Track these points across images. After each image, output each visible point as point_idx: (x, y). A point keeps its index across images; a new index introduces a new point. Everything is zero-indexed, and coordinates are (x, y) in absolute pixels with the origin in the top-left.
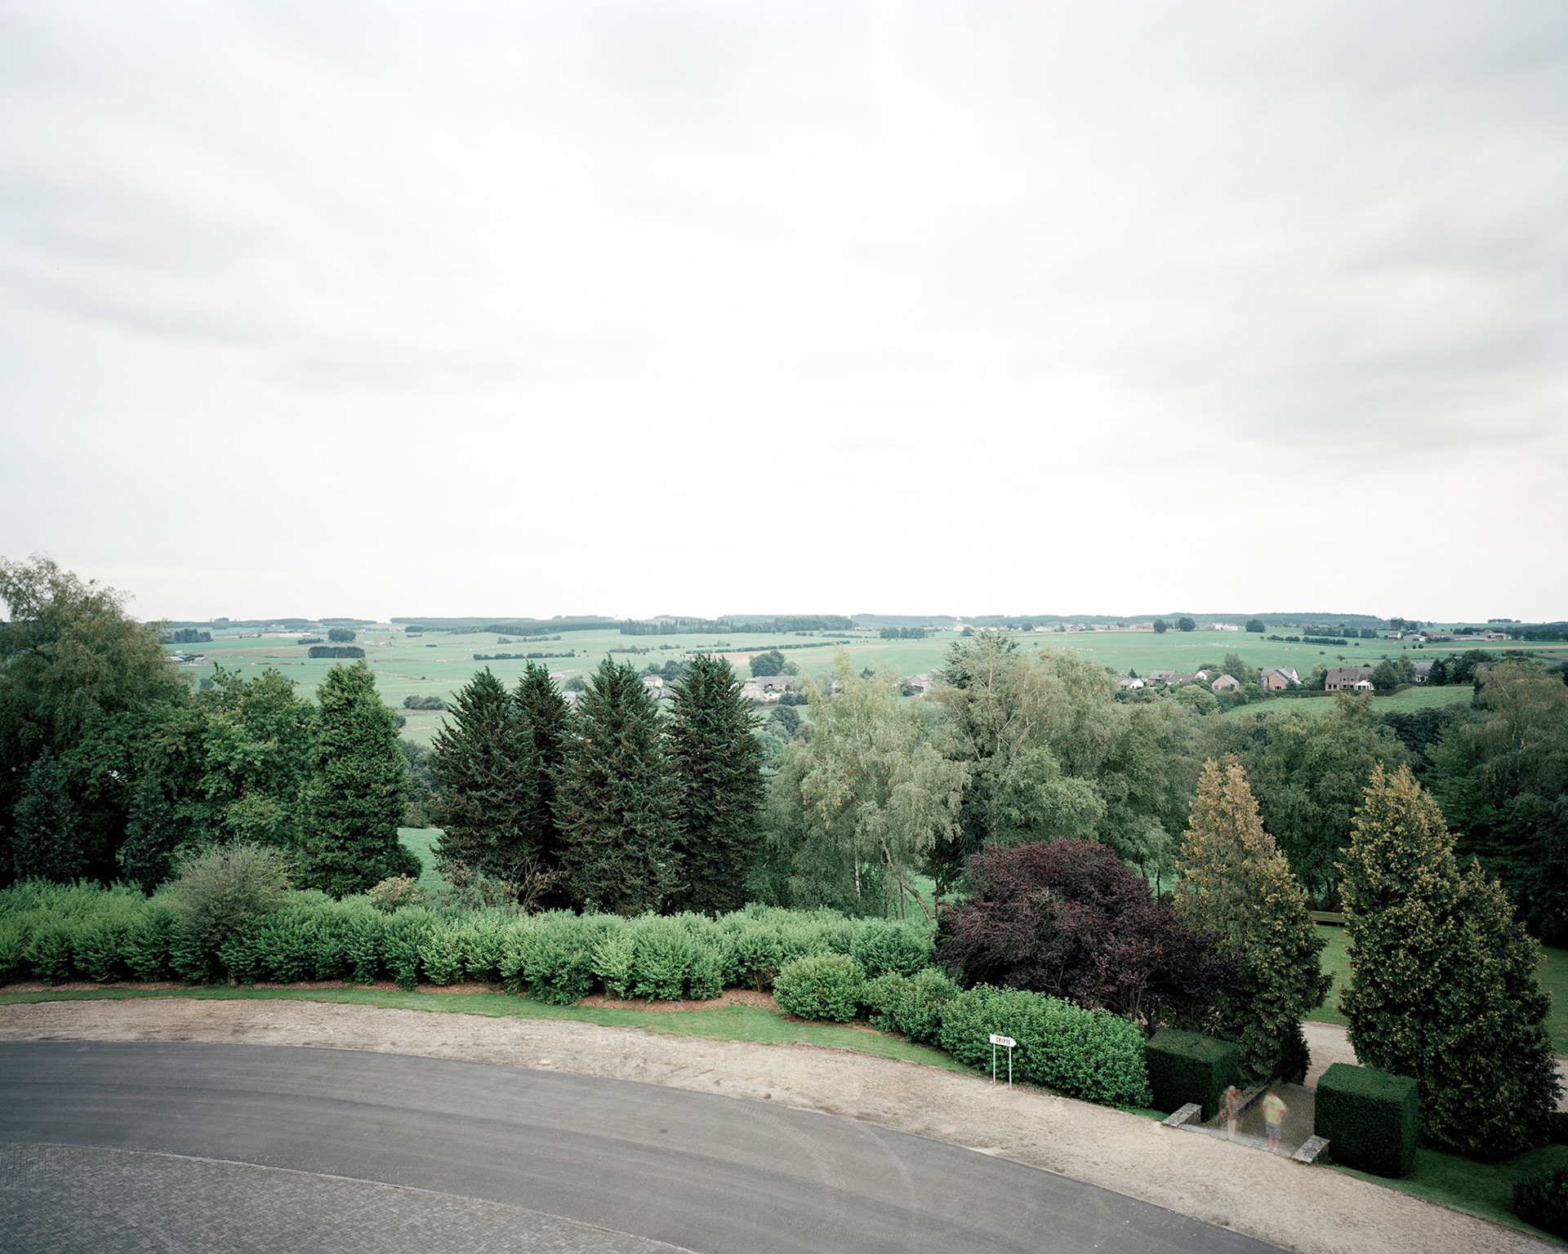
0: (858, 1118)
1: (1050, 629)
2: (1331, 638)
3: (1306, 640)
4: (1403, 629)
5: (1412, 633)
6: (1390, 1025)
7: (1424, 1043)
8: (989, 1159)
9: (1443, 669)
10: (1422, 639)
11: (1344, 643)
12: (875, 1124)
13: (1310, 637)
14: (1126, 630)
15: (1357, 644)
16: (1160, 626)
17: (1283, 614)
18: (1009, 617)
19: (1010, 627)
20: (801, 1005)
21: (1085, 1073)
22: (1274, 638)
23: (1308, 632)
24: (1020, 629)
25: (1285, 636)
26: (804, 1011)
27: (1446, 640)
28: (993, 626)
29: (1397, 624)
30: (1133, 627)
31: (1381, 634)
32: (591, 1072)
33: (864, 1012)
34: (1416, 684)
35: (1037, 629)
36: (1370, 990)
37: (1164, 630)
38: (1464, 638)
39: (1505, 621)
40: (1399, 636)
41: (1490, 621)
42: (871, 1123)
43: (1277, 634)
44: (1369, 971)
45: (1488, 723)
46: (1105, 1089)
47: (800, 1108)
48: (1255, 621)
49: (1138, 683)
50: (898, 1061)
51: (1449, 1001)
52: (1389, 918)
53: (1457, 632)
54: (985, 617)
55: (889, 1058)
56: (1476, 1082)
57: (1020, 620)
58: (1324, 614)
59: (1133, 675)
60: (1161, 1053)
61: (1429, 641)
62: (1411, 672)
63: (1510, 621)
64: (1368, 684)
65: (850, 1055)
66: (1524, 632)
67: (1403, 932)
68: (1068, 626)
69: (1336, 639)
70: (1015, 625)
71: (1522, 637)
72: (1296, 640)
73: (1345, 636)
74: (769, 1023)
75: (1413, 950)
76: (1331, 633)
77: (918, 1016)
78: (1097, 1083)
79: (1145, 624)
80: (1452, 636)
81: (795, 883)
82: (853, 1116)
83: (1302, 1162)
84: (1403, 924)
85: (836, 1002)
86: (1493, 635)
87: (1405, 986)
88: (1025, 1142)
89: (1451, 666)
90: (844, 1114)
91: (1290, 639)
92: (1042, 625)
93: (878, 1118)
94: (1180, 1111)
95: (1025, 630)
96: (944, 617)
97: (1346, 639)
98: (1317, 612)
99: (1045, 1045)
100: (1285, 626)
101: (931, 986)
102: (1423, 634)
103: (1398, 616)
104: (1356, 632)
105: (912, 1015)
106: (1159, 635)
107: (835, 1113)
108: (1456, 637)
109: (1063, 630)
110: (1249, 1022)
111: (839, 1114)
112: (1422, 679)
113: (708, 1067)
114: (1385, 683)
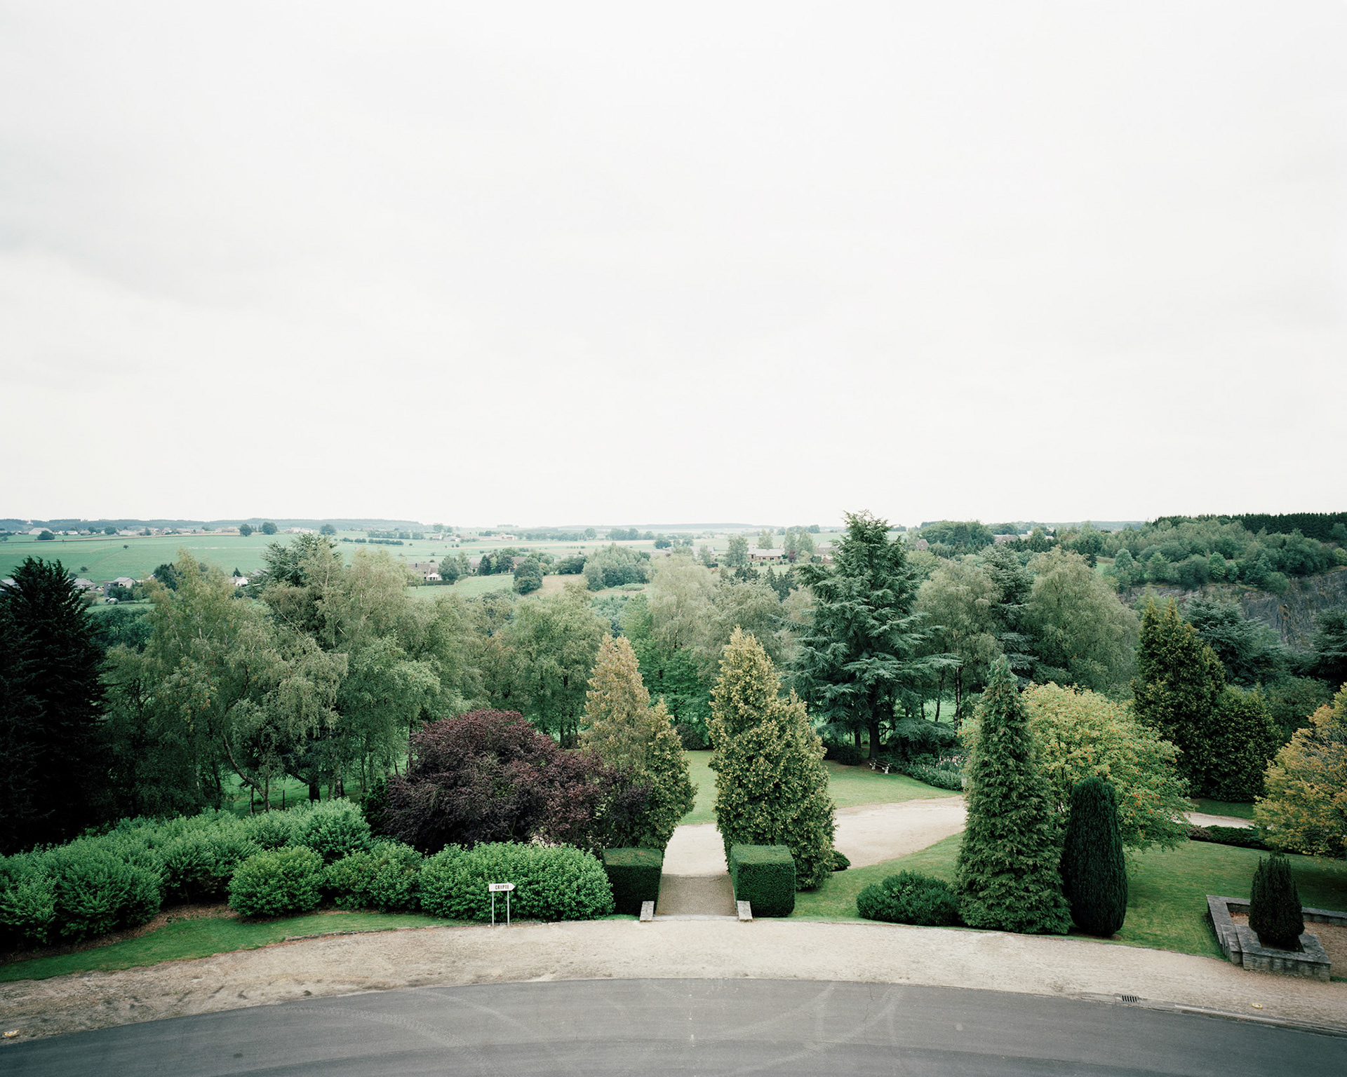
0: (412, 986)
1: (135, 533)
2: (391, 540)
3: (371, 542)
4: (442, 532)
5: (449, 536)
6: (753, 813)
7: (774, 820)
8: (553, 984)
9: (489, 562)
10: (458, 540)
11: (401, 544)
12: (432, 986)
13: (374, 539)
14: (212, 533)
15: (411, 545)
16: (246, 531)
17: (346, 520)
18: (86, 521)
19: (92, 530)
20: (269, 903)
21: (570, 898)
22: (345, 540)
23: (371, 534)
24: (103, 532)
25: (354, 539)
26: (273, 909)
27: (474, 540)
28: (73, 529)
29: (438, 528)
30: (218, 531)
31: (427, 536)
32: (83, 1027)
33: (329, 897)
34: (470, 574)
35: (121, 533)
36: (740, 790)
37: (249, 534)
38: (486, 538)
39: (508, 526)
40: (440, 538)
41: (498, 526)
42: (428, 986)
43: (347, 537)
44: (738, 777)
45: (665, 599)
46: (585, 906)
47: (351, 994)
48: (328, 526)
49: (243, 581)
50: (396, 930)
51: (789, 788)
52: (752, 736)
53: (481, 534)
54: (59, 521)
55: (385, 930)
56: (809, 839)
57: (101, 524)
58: (378, 520)
59: (237, 574)
60: (620, 868)
61: (462, 541)
62: (467, 566)
63: (511, 526)
64: (437, 576)
65: (346, 937)
66: (525, 534)
67: (760, 745)
68: (154, 530)
69: (395, 540)
70: (97, 529)
71: (525, 538)
72: (364, 541)
73: (400, 538)
74: (234, 932)
75: (767, 757)
76: (389, 536)
77: (398, 886)
78: (579, 903)
79: (230, 528)
80: (478, 537)
81: (145, 792)
82: (406, 986)
83: (747, 921)
84: (762, 739)
85: (305, 893)
86: (506, 536)
87: (764, 782)
88: (564, 963)
89: (494, 561)
90: (393, 987)
91: (358, 541)
92: (126, 528)
93: (428, 981)
94: (643, 909)
95: (109, 534)
96: (13, 520)
97: (402, 540)
98: (373, 518)
99: (530, 883)
100: (352, 530)
101: (402, 856)
102: (458, 536)
103: (439, 522)
104: (409, 535)
105: (393, 886)
106: (245, 538)
107: (385, 989)
108: (481, 538)
109: (148, 533)
110: (644, 833)
111: (389, 988)
112: (474, 571)
113: (216, 985)
114: (450, 574)
